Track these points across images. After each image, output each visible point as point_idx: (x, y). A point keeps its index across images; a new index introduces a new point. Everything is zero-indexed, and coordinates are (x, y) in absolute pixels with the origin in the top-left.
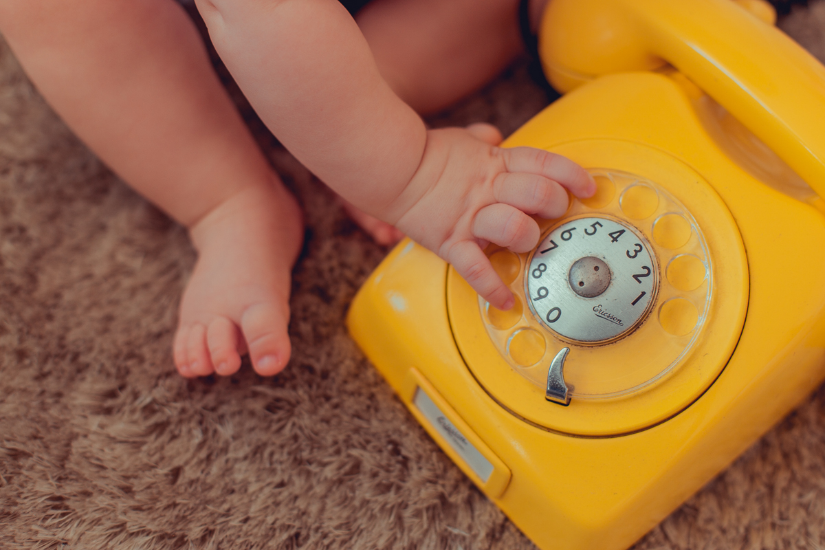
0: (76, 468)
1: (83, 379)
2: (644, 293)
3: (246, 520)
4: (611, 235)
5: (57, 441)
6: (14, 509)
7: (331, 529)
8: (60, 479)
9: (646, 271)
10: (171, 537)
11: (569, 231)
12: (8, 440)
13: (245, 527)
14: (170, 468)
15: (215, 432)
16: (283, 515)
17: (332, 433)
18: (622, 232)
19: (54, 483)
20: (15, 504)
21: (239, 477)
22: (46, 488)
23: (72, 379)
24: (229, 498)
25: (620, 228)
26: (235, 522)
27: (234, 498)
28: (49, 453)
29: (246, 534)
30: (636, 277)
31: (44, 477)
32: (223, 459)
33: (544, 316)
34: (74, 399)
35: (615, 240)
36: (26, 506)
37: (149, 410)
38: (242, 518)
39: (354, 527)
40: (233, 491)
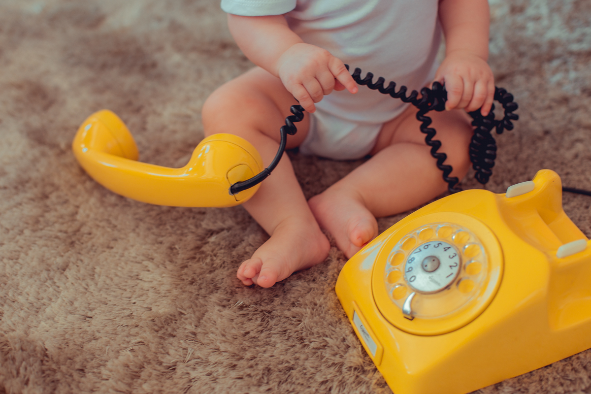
0: (205, 323)
1: (217, 292)
2: (452, 274)
3: (271, 356)
4: (445, 248)
5: (200, 311)
6: (175, 333)
7: (308, 366)
8: (196, 326)
9: (455, 265)
10: (238, 355)
11: (427, 245)
12: (180, 308)
13: (270, 358)
14: (245, 332)
15: (268, 322)
16: (288, 357)
17: (318, 328)
18: (449, 248)
19: (194, 327)
20: (176, 331)
21: (273, 340)
22: (191, 328)
23: (212, 292)
24: (266, 346)
25: (449, 246)
26: (266, 355)
27: (269, 347)
28: (194, 315)
29: (270, 361)
30: (451, 266)
31: (191, 324)
32: (268, 332)
33: (409, 279)
34: (211, 298)
35: (445, 250)
36: (180, 333)
37: (241, 308)
38: (270, 355)
39: (319, 369)
40: (269, 344)
